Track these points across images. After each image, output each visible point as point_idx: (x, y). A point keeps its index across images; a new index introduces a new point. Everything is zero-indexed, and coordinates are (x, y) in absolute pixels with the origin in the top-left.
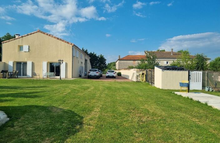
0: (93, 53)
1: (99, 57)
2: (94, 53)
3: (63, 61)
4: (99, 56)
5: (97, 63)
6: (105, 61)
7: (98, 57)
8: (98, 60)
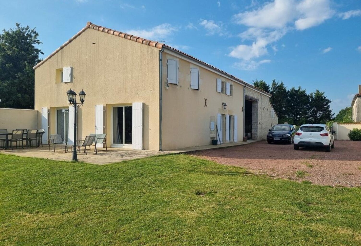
0: (297, 89)
1: (312, 97)
2: (300, 88)
3: (83, 94)
4: (312, 94)
5: (309, 109)
6: (327, 103)
7: (309, 96)
8: (309, 103)
